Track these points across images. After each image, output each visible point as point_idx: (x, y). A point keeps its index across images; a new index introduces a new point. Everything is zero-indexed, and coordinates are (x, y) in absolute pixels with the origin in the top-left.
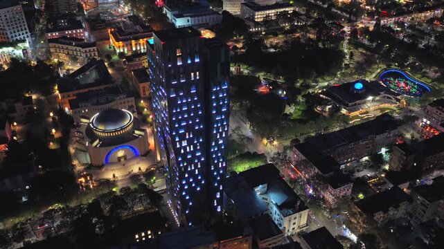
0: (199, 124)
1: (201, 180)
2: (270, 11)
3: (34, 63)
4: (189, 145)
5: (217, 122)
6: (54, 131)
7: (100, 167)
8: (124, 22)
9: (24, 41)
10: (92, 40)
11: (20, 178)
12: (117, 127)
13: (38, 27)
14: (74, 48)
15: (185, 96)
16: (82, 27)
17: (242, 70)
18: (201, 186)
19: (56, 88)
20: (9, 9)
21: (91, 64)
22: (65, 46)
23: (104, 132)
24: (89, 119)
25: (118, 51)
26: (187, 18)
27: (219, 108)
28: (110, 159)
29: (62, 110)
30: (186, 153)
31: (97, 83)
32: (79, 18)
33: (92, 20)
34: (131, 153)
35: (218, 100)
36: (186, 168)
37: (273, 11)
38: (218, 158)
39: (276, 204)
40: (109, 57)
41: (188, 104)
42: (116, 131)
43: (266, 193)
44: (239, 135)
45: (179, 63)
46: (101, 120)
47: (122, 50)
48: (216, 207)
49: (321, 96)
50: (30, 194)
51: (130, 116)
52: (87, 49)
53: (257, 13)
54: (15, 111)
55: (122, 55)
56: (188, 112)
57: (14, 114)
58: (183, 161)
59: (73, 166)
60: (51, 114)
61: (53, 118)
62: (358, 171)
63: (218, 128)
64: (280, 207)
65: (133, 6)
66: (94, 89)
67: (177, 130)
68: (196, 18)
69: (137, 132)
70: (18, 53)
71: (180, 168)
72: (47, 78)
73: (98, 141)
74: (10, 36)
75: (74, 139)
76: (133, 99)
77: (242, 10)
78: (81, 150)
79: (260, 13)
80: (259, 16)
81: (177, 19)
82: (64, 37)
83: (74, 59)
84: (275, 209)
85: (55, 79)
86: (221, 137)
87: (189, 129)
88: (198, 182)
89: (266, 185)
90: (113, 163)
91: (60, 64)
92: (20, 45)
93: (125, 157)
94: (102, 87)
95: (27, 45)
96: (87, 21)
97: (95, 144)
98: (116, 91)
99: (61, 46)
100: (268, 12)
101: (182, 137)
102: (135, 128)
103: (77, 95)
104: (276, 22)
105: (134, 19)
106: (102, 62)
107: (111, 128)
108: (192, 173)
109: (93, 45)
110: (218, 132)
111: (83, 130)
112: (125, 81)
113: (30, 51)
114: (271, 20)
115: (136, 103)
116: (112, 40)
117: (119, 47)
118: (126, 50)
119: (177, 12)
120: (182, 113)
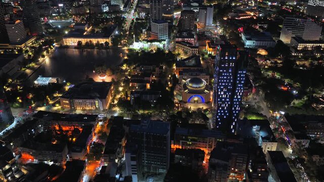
0: (230, 86)
1: (227, 113)
2: (308, 45)
3: (167, 52)
4: (224, 94)
5: (239, 87)
6: (169, 83)
7: (185, 103)
8: (216, 38)
9: (165, 40)
10: (197, 45)
11: (153, 96)
12: (198, 86)
13: (172, 35)
14: (187, 48)
15: (226, 72)
16: (194, 38)
17: (276, 75)
18: (226, 116)
19: (175, 65)
20: (162, 24)
21: (193, 56)
22: (183, 46)
23: (191, 87)
24: (186, 80)
25: (209, 53)
26: (253, 41)
27: (240, 81)
28: (191, 101)
29: (175, 75)
30: (222, 98)
31: (194, 66)
32: (193, 33)
33: (200, 35)
34: (200, 100)
35: (240, 77)
36: (221, 104)
37: (310, 45)
38: (237, 105)
39: (262, 137)
40: (203, 55)
41: (227, 76)
42: (196, 88)
43: (259, 131)
44: (258, 106)
45: (226, 58)
46: (191, 82)
47: (211, 53)
48: (232, 130)
49: (321, 99)
50: (155, 104)
51: (204, 83)
52: (193, 49)
53: (300, 44)
54: (155, 71)
55: (210, 55)
56: (226, 79)
57: (154, 73)
58: (220, 101)
59: (174, 99)
60: (170, 76)
61: (170, 78)
62: (322, 140)
63: (238, 90)
64: (263, 138)
65: (224, 30)
66: (192, 68)
67: (220, 86)
68: (259, 42)
69: (206, 91)
70: (161, 46)
71: (218, 104)
72: (171, 60)
73: (187, 90)
74: (159, 37)
75: (177, 89)
76: (209, 76)
77: (291, 41)
78: (178, 94)
79: (302, 44)
80: (300, 46)
81: (247, 41)
82: (184, 42)
83: (186, 53)
84: (260, 138)
85: (175, 61)
86: (239, 95)
87: (225, 87)
88: (225, 114)
89: (259, 127)
90: (192, 103)
91: (179, 54)
92: (163, 42)
93: (197, 101)
94: (196, 68)
95: (165, 42)
96: (198, 35)
97: (186, 91)
98: (202, 71)
99: (181, 45)
100: (306, 45)
101: (222, 90)
102: (206, 89)
103: (183, 69)
104: (312, 52)
105: (223, 37)
106: (199, 57)
107: (195, 86)
108: (223, 108)
109: (197, 47)
110: (238, 91)
111: (182, 85)
112: (208, 68)
113: (166, 46)
114: (308, 50)
115: (210, 79)
116: (207, 47)
117: (210, 51)
118: (213, 53)
119: (248, 37)
120: (224, 79)
